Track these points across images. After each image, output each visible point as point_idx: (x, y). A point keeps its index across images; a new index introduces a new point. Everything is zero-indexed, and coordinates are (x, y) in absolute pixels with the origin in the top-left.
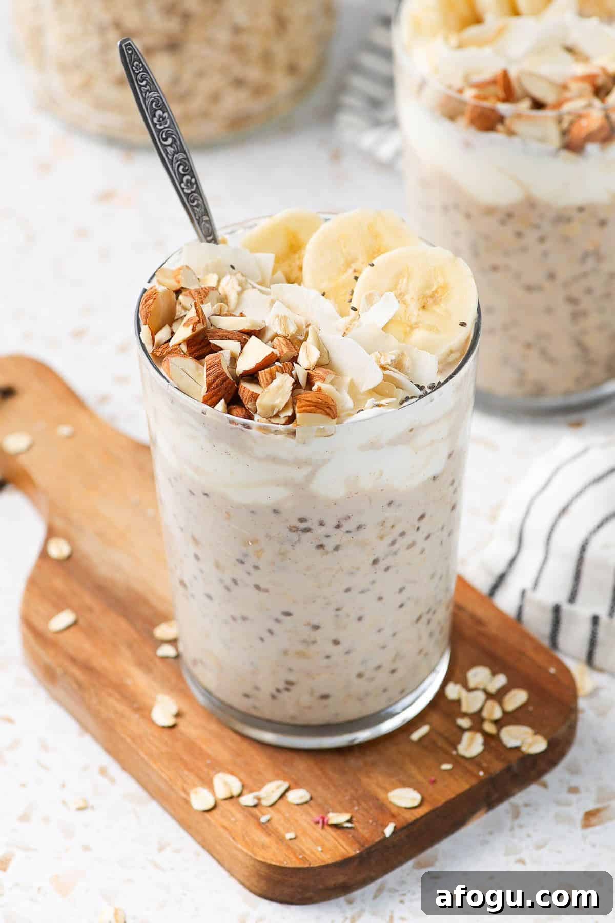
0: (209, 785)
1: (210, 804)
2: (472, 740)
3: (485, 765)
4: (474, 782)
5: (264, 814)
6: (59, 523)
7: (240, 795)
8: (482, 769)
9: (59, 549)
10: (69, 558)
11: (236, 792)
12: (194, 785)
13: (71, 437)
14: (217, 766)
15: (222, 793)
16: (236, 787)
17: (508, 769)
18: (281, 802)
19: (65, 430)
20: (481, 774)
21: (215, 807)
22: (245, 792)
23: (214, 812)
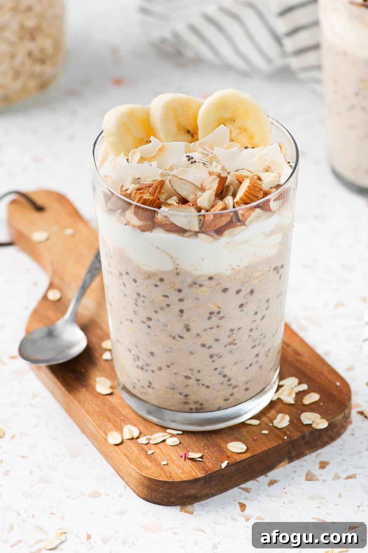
0: (121, 431)
1: (119, 441)
2: (283, 418)
3: (288, 433)
4: (280, 442)
5: (150, 450)
6: (57, 281)
7: (137, 438)
8: (287, 435)
9: (54, 295)
10: (59, 300)
11: (135, 436)
12: (112, 431)
13: (72, 236)
14: (126, 421)
15: (127, 436)
16: (136, 433)
17: (303, 437)
18: (162, 444)
19: (69, 232)
20: (286, 438)
21: (122, 443)
22: (141, 436)
23: (121, 446)
